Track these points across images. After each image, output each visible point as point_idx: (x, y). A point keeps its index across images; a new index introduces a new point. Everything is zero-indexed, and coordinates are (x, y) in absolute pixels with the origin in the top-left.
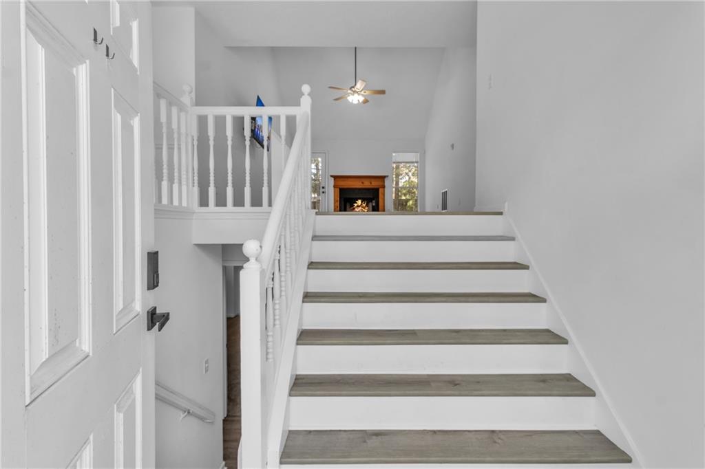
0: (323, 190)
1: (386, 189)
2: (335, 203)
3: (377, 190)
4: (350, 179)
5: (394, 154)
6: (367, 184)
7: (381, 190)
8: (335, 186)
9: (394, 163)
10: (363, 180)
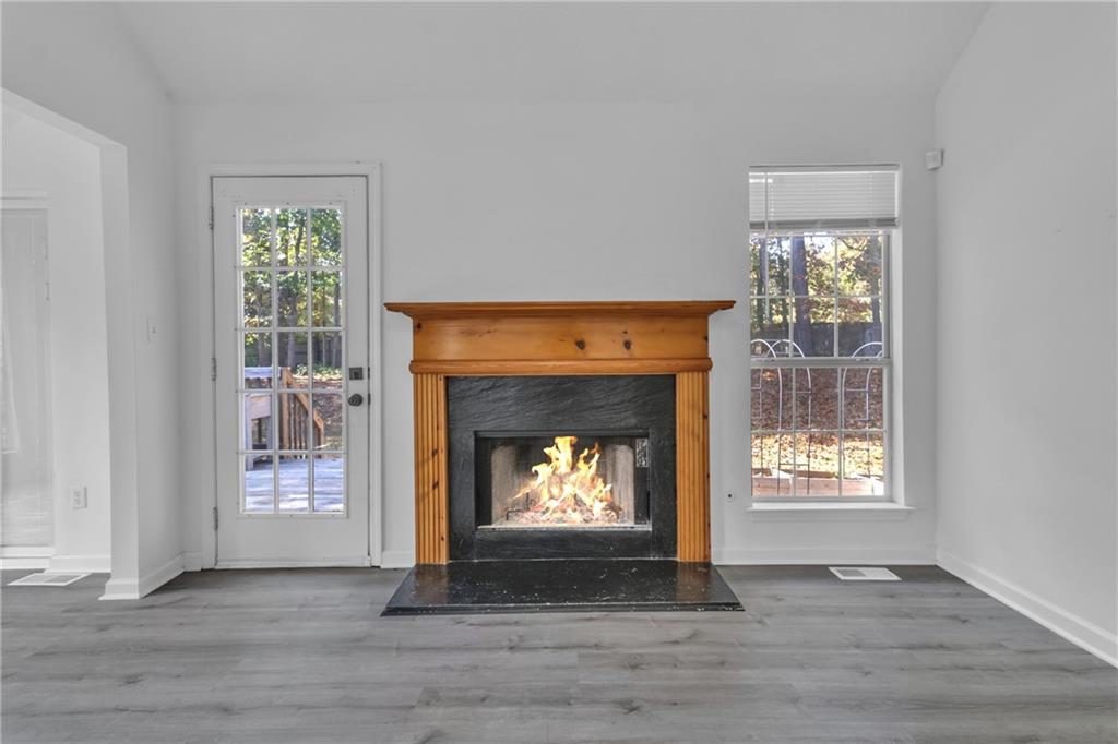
0: (357, 387)
1: (713, 375)
2: (419, 464)
3: (663, 386)
4: (505, 326)
5: (755, 179)
6: (606, 354)
7: (685, 386)
8: (418, 366)
9: (755, 226)
10: (582, 327)
